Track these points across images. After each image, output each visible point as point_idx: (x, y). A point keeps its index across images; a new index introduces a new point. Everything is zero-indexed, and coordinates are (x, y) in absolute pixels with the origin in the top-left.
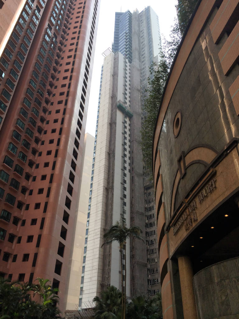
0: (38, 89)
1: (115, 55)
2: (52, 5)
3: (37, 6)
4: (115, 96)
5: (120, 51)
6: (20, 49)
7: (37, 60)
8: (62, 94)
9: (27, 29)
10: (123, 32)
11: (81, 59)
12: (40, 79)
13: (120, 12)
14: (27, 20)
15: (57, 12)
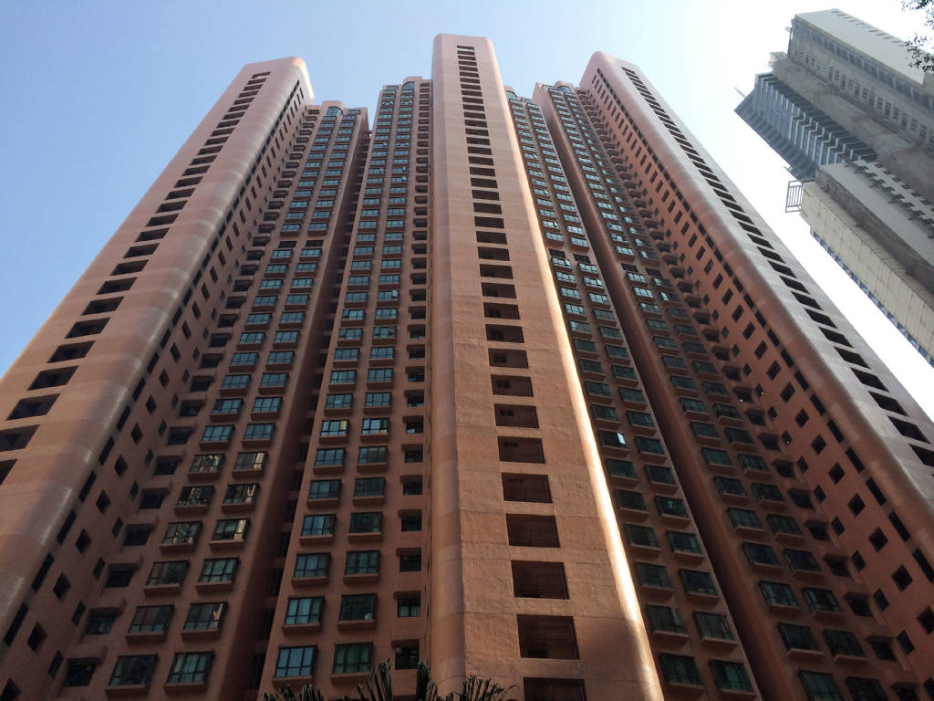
0: (713, 407)
1: (819, 182)
2: (601, 227)
3: (576, 257)
4: (916, 261)
5: (823, 163)
6: (610, 360)
7: (660, 351)
8: (773, 371)
9: (593, 312)
10: (788, 125)
11: (745, 261)
12: (697, 382)
13: (742, 99)
14: (578, 297)
15: (620, 228)
